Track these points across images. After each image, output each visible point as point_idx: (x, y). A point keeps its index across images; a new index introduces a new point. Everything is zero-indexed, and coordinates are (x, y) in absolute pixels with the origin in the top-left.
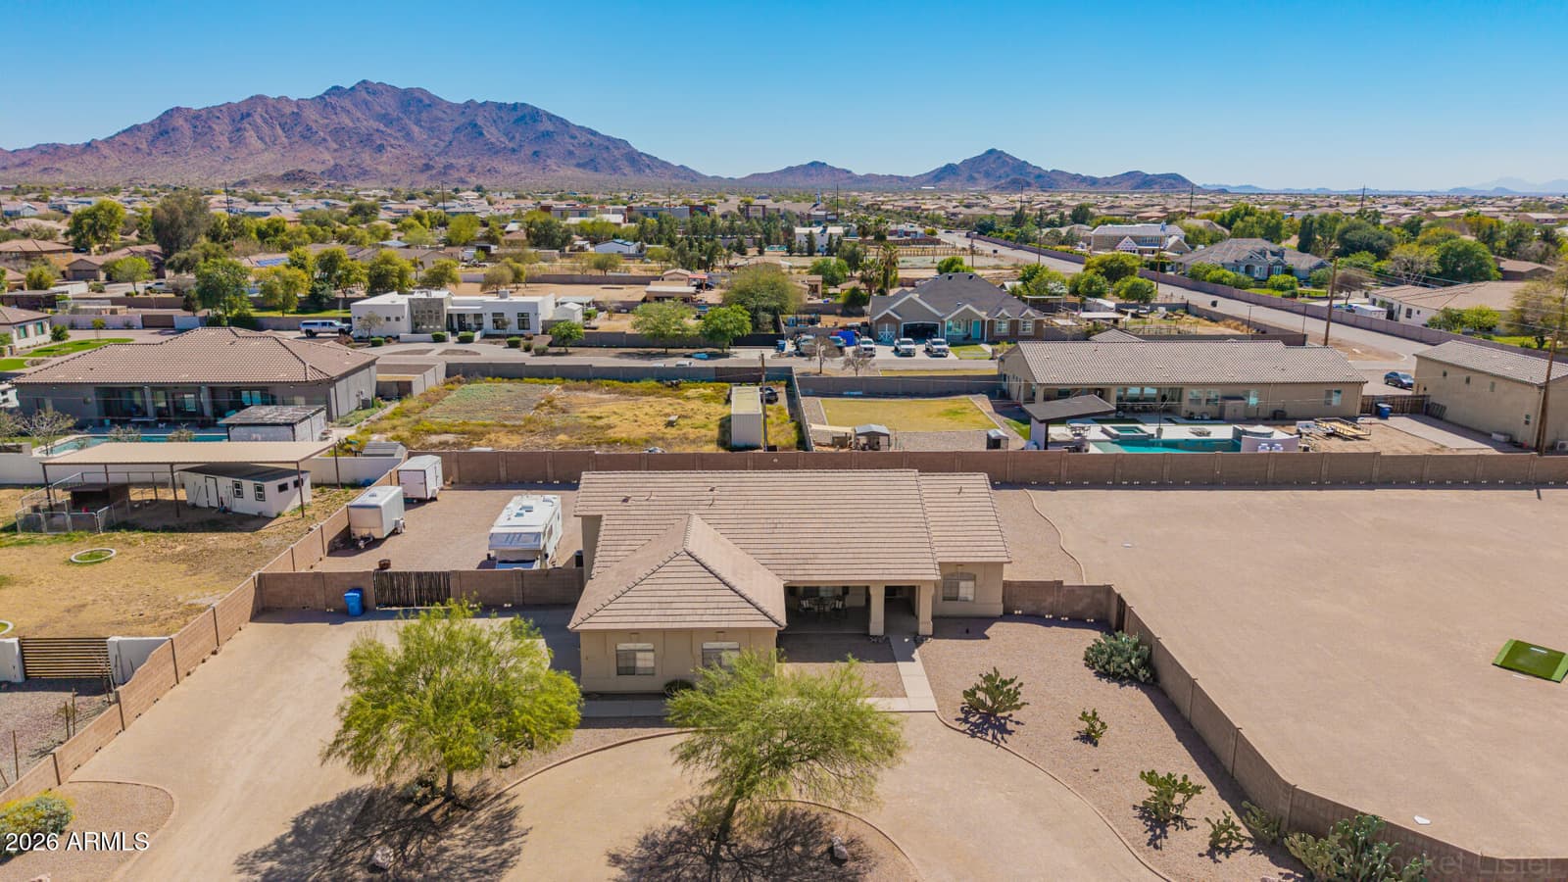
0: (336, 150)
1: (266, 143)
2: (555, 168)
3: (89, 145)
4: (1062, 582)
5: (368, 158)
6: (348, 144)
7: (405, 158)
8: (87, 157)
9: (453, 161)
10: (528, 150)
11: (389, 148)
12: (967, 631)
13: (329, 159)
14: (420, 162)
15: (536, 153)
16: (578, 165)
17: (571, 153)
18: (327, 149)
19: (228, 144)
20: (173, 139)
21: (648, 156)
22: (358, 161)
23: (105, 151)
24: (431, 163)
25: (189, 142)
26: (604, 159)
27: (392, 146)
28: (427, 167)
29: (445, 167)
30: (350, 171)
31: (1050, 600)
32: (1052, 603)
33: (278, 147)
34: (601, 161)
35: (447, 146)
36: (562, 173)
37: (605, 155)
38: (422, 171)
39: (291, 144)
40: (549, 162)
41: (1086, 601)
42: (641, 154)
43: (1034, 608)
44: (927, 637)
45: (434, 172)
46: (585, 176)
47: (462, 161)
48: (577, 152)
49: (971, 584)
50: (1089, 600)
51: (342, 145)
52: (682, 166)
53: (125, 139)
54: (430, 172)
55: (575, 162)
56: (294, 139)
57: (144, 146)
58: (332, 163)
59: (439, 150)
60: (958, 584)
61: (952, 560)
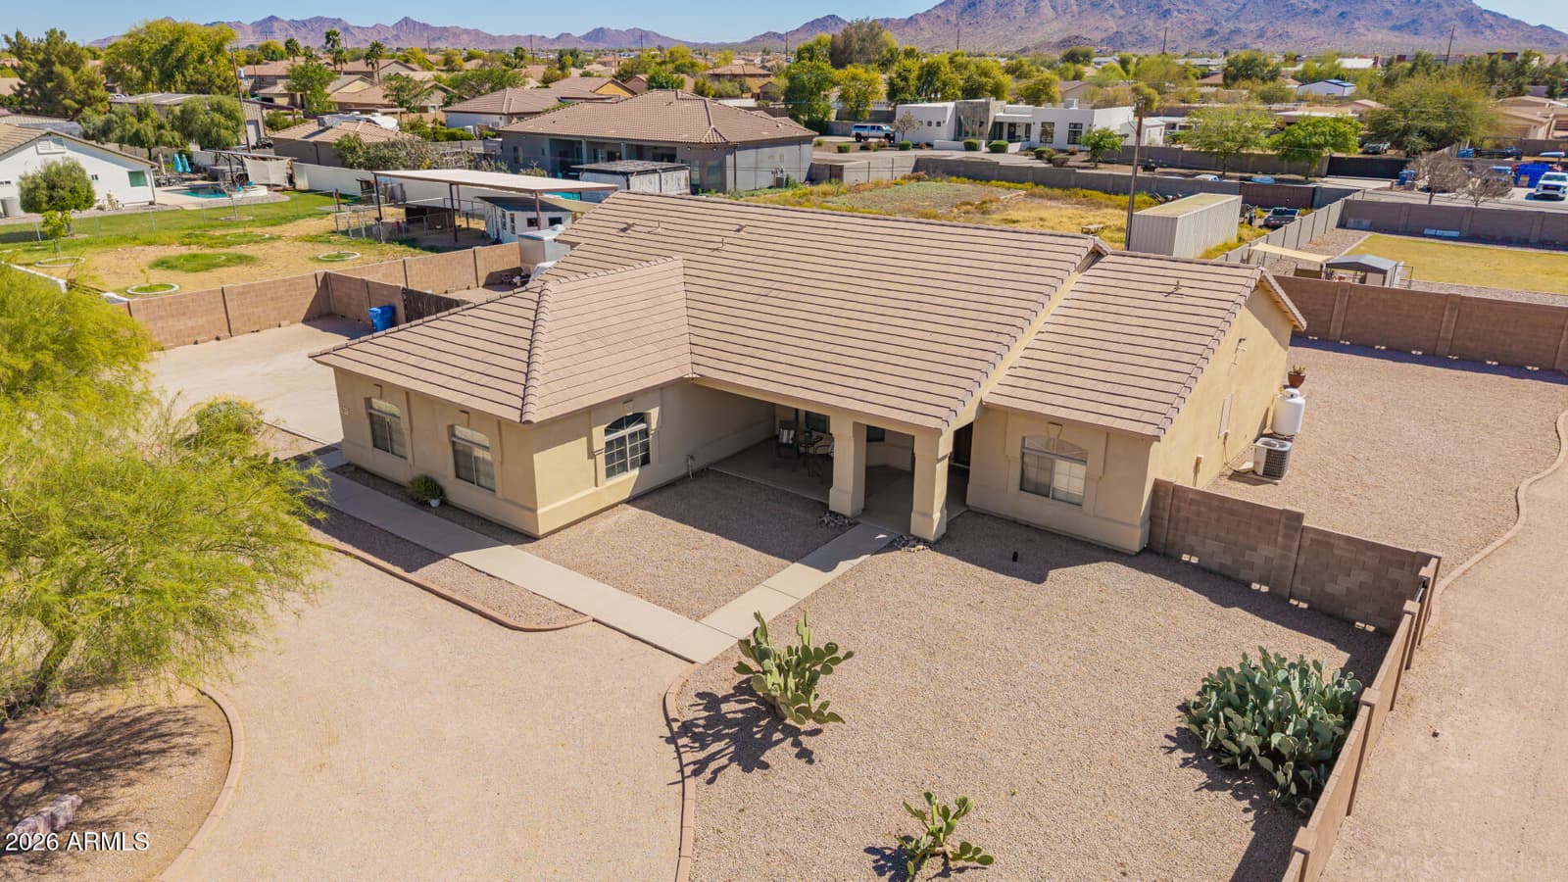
0: (1121, 18)
1: (1057, 12)
2: (1362, 31)
3: (911, 18)
4: (1299, 517)
5: (1151, 24)
6: (1134, 10)
7: (1189, 24)
8: (907, 29)
9: (1242, 26)
10: (1334, 12)
11: (1176, 13)
12: (1015, 557)
13: (1112, 26)
14: (1202, 28)
15: (1342, 15)
16: (1394, 28)
17: (1388, 13)
18: (1113, 16)
19: (1023, 14)
20: (978, 11)
21: (1494, 14)
22: (1141, 27)
23: (923, 23)
24: (1216, 28)
25: (990, 13)
26: (1431, 19)
27: (1179, 11)
28: (1211, 32)
29: (1233, 32)
30: (1129, 38)
31: (1265, 551)
32: (1268, 560)
33: (1068, 16)
34: (1426, 22)
35: (1240, 10)
36: (1370, 37)
37: (1433, 15)
38: (1204, 37)
39: (1080, 13)
40: (1357, 24)
41: (1359, 577)
42: (1482, 12)
43: (1227, 560)
44: (919, 540)
45: (1217, 37)
46: (1398, 40)
47: (1252, 26)
48: (1396, 12)
49: (1079, 470)
50: (1366, 577)
51: (1129, 13)
52: (1542, 26)
53: (939, 12)
54: (1212, 38)
55: (1390, 23)
56: (1083, 8)
57: (953, 18)
58: (1115, 29)
59: (1230, 14)
60: (1053, 462)
61: (1047, 410)
